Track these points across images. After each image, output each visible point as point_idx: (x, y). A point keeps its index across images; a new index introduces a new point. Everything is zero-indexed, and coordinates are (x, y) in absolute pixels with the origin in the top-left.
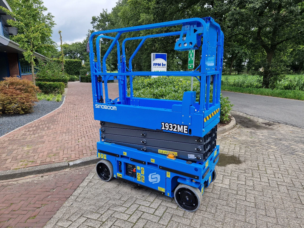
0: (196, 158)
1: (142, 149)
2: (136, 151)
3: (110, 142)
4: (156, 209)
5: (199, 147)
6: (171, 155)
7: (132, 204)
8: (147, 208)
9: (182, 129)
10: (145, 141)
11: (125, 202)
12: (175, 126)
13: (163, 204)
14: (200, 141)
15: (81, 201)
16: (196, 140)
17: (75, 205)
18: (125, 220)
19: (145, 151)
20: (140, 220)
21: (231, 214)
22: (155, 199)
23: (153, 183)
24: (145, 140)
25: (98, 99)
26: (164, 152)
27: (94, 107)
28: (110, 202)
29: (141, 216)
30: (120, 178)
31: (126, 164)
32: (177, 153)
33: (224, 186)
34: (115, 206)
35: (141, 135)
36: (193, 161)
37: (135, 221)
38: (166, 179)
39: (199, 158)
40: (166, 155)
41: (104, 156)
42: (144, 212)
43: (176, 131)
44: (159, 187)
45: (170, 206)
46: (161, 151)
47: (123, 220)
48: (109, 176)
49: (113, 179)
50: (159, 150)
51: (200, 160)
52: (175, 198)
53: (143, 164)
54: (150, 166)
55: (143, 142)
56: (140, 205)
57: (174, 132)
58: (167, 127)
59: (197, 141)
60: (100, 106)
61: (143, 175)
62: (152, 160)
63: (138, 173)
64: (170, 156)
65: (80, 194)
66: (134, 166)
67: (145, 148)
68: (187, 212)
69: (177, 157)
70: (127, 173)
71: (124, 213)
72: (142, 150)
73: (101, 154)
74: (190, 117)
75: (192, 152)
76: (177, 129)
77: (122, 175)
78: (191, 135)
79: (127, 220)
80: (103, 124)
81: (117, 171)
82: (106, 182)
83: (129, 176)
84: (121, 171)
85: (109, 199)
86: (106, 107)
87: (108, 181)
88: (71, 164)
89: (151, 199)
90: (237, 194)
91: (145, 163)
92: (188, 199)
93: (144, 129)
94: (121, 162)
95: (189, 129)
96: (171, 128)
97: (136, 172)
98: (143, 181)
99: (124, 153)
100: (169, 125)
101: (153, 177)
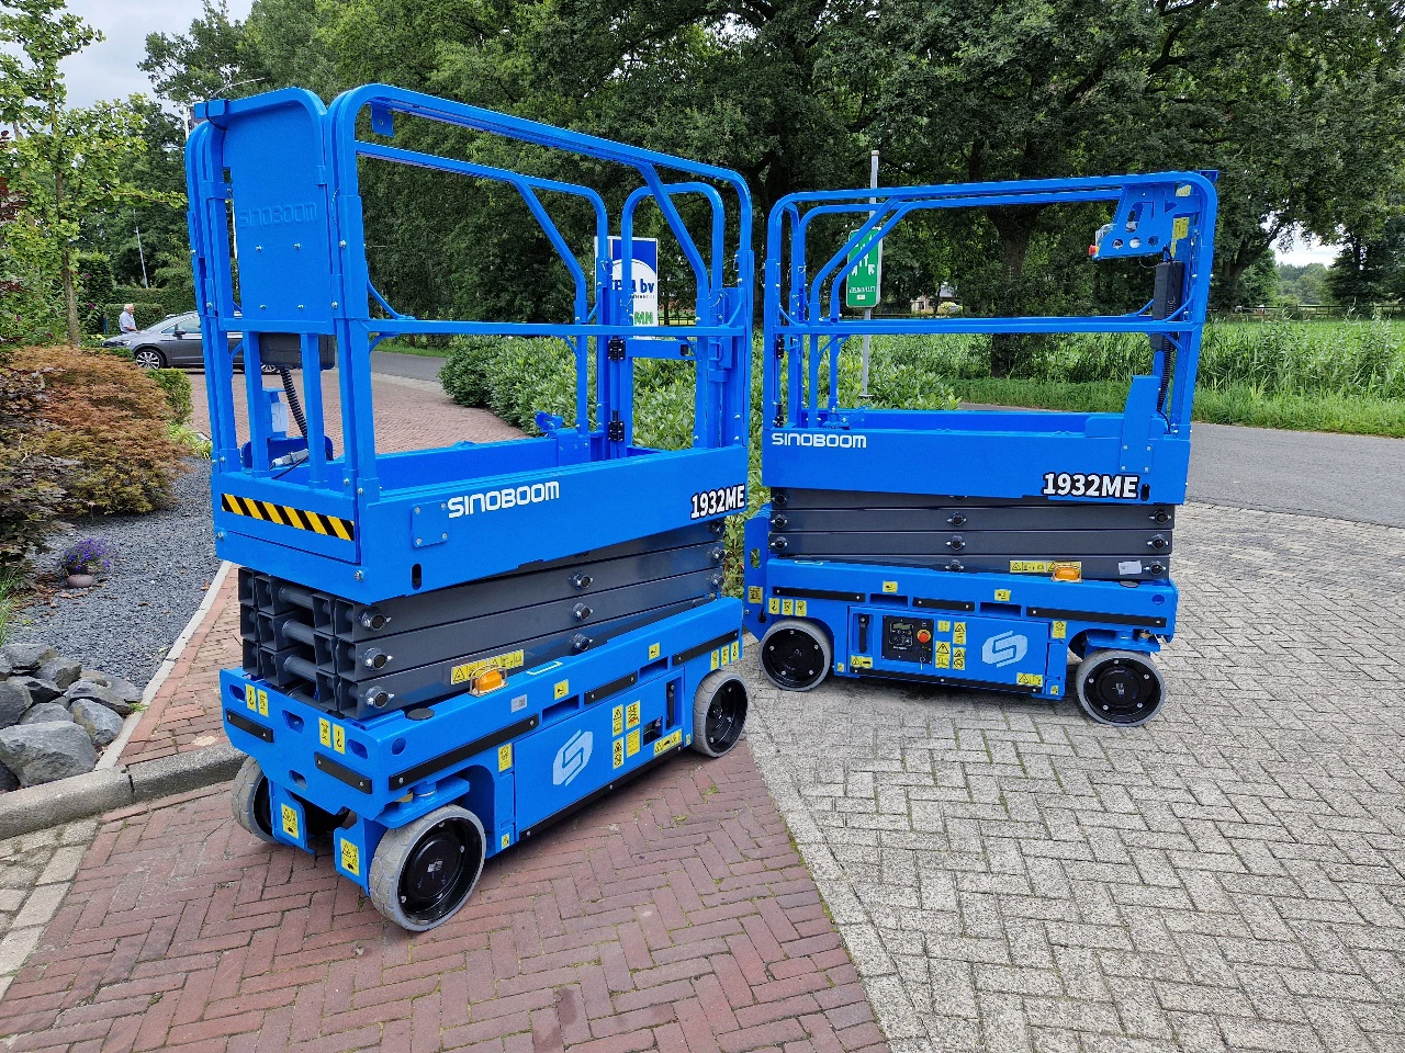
0: (1147, 568)
1: (948, 567)
2: (929, 574)
3: (814, 560)
4: (1038, 733)
5: (1159, 535)
6: (1068, 570)
7: (956, 732)
8: (1008, 733)
9: (1119, 487)
10: (962, 541)
11: (927, 728)
12: (1093, 480)
14: (1166, 518)
15: (796, 743)
16: (1153, 518)
17: (789, 752)
18: (985, 763)
19: (963, 571)
20: (1028, 757)
23: (998, 665)
24: (961, 538)
26: (1034, 565)
27: (766, 442)
30: (863, 670)
31: (889, 622)
32: (1079, 564)
35: (950, 521)
36: (1140, 580)
38: (1049, 644)
39: (1161, 568)
40: (1039, 574)
41: (798, 607)
44: (1019, 675)
46: (1020, 564)
47: (980, 763)
48: (818, 670)
50: (1011, 563)
51: (1162, 573)
53: (967, 610)
54: (988, 614)
55: (955, 544)
57: (1087, 500)
58: (1065, 486)
59: (1157, 517)
60: (793, 438)
61: (960, 646)
62: (1000, 595)
63: (942, 643)
64: (1062, 572)
67: (959, 561)
69: (1085, 577)
70: (888, 652)
72: (949, 571)
73: (785, 600)
75: (1130, 556)
76: (1099, 489)
78: (1145, 502)
81: (850, 650)
82: (805, 694)
83: (901, 659)
85: (869, 728)
86: (823, 440)
87: (813, 690)
89: (992, 713)
91: (972, 608)
92: (1121, 691)
93: (960, 503)
94: (869, 618)
95: (1140, 486)
96: (1078, 489)
97: (930, 644)
98: (960, 666)
99: (885, 584)
100: (1072, 479)
101: (999, 646)
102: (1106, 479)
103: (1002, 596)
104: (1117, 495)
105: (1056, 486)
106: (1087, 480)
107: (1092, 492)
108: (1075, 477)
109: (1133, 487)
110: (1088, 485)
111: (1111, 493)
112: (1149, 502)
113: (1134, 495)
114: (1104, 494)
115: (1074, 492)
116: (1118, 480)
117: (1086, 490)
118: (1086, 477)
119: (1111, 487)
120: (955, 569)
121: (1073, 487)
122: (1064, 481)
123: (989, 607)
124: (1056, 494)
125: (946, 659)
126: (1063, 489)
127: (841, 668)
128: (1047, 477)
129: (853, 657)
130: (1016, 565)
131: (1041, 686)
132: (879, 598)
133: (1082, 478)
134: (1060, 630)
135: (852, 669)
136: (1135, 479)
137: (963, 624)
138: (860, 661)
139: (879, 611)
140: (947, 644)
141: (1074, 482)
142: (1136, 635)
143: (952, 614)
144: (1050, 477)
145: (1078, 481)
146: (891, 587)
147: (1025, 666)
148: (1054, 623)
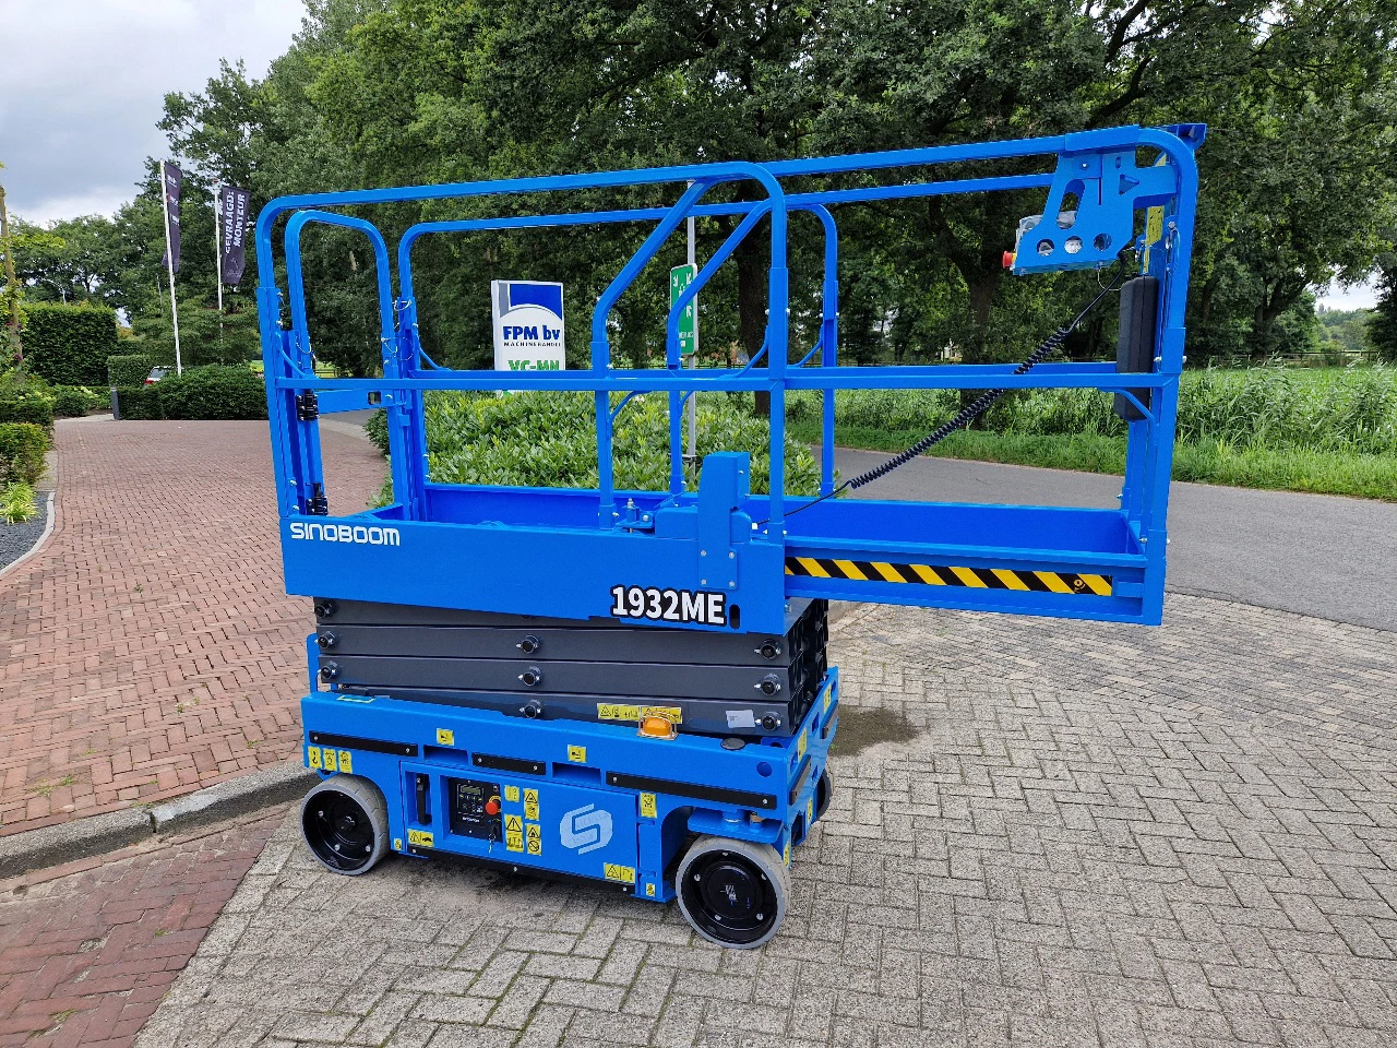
0: (759, 721)
1: (522, 710)
2: (496, 719)
3: (367, 694)
4: (605, 961)
5: (771, 675)
6: (658, 721)
7: (493, 957)
8: (563, 959)
9: (703, 609)
10: (536, 674)
11: (462, 948)
12: (670, 598)
13: (628, 933)
14: (773, 653)
15: (249, 977)
16: (758, 651)
17: (221, 996)
18: (475, 1025)
19: (540, 716)
20: (545, 1013)
21: (903, 933)
22: (592, 919)
23: (581, 851)
24: (537, 670)
25: (301, 500)
26: (625, 711)
27: (285, 533)
28: (390, 959)
29: (544, 996)
30: (421, 850)
31: (451, 784)
32: (678, 711)
33: (863, 832)
34: (419, 971)
35: (519, 646)
36: (749, 737)
37: (523, 1018)
38: (638, 824)
39: (773, 723)
40: (633, 724)
41: (343, 761)
42: (553, 980)
43: (677, 616)
44: (607, 867)
45: (660, 938)
46: (611, 707)
47: (468, 1024)
48: (368, 849)
49: (390, 858)
50: (600, 706)
51: (777, 728)
52: (680, 901)
53: (537, 773)
54: (564, 780)
55: (528, 678)
56: (531, 953)
57: (666, 624)
58: (633, 603)
59: (763, 652)
60: (316, 531)
61: (534, 822)
62: (574, 753)
63: (512, 816)
64: (651, 724)
65: (235, 946)
66: (489, 789)
67: (535, 702)
68: (735, 951)
69: (681, 729)
70: (455, 824)
71: (464, 996)
72: (522, 715)
73: (326, 750)
74: (732, 555)
75: (741, 701)
76: (679, 610)
77: (431, 836)
78: (737, 631)
79: (486, 1020)
80: (328, 612)
81: (407, 821)
82: (354, 880)
83: (469, 835)
84: (426, 820)
85: (382, 947)
86: (349, 534)
87: (363, 874)
88: (165, 814)
89: (576, 920)
90: (915, 857)
91: (542, 770)
92: (733, 896)
93: (531, 621)
94: (425, 779)
95: (728, 606)
96: (653, 609)
97: (499, 815)
98: (535, 848)
99: (439, 732)
100: (645, 595)
101: (581, 823)
102: (686, 596)
103: (577, 754)
104: (701, 619)
105: (627, 605)
106: (662, 597)
107: (670, 614)
108: (650, 593)
109: (719, 609)
110: (665, 603)
111: (693, 617)
112: (742, 629)
113: (721, 620)
114: (685, 618)
115: (649, 613)
116: (700, 597)
117: (664, 611)
118: (662, 593)
119: (694, 608)
120: (530, 713)
121: (648, 606)
122: (636, 597)
123: (562, 769)
124: (629, 615)
125: (520, 840)
126: (636, 608)
127: (397, 844)
128: (615, 591)
129: (410, 832)
130: (606, 710)
131: (633, 881)
132: (433, 751)
133: (656, 593)
134: (649, 805)
135: (410, 848)
136: (720, 598)
137: (535, 793)
138: (420, 837)
139: (437, 769)
140: (518, 819)
141: (648, 599)
142: (746, 816)
143: (520, 777)
144: (619, 592)
145: (653, 597)
146: (445, 738)
147: (610, 853)
148: (642, 795)
